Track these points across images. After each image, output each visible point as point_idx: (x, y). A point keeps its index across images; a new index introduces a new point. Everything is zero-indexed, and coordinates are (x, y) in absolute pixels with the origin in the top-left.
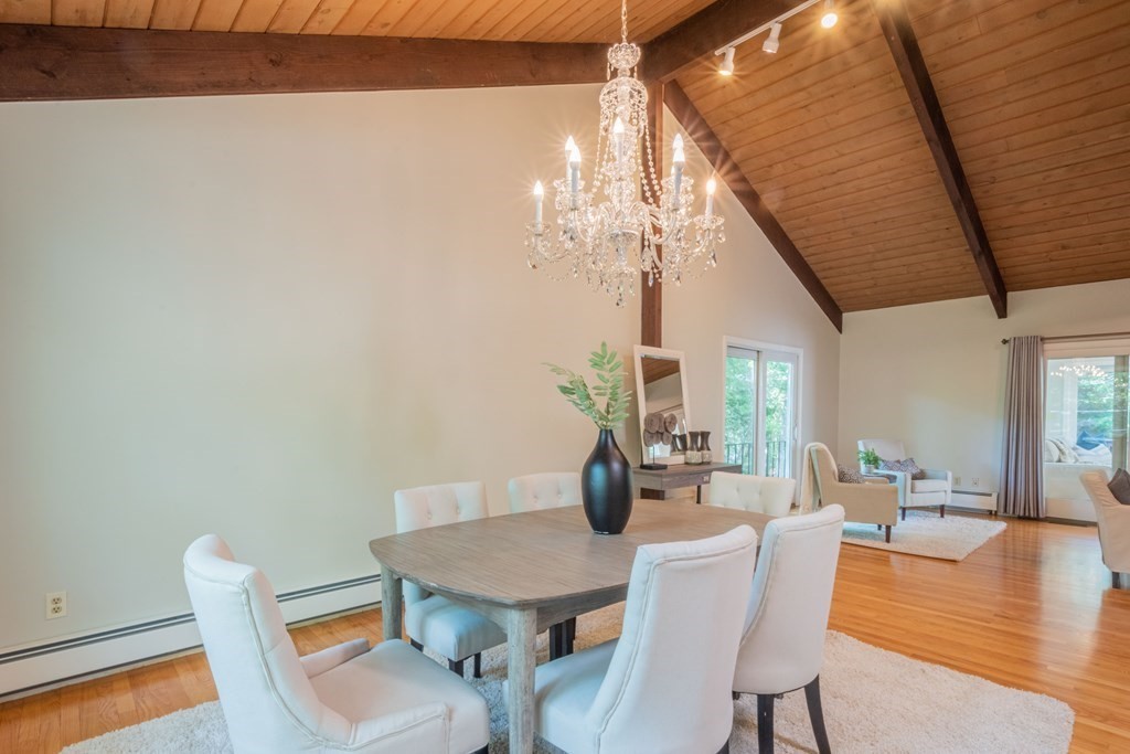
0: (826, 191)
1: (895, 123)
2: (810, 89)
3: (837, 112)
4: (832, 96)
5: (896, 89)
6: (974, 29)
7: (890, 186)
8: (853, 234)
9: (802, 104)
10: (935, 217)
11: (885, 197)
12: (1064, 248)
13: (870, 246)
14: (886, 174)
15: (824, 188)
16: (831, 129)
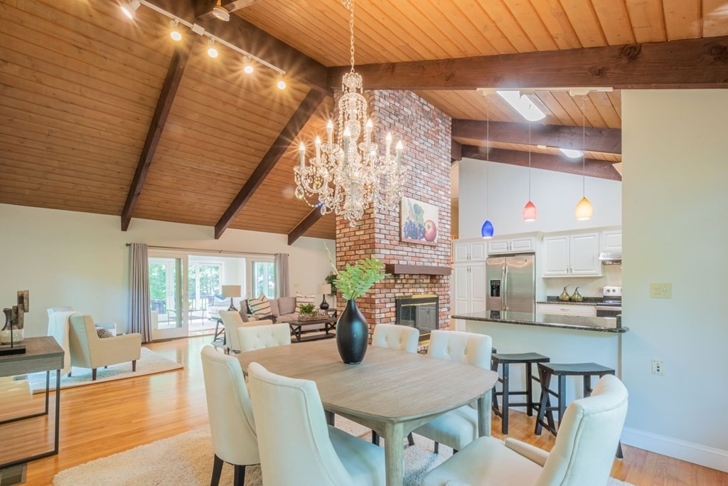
0: (49, 110)
1: (134, 101)
2: (93, 42)
3: (101, 70)
4: (105, 58)
5: (147, 85)
6: (201, 88)
7: (102, 133)
8: (48, 149)
9: (81, 46)
10: (117, 163)
11: (94, 137)
12: (167, 202)
13: (57, 162)
14: (106, 125)
15: (48, 107)
16: (88, 76)
